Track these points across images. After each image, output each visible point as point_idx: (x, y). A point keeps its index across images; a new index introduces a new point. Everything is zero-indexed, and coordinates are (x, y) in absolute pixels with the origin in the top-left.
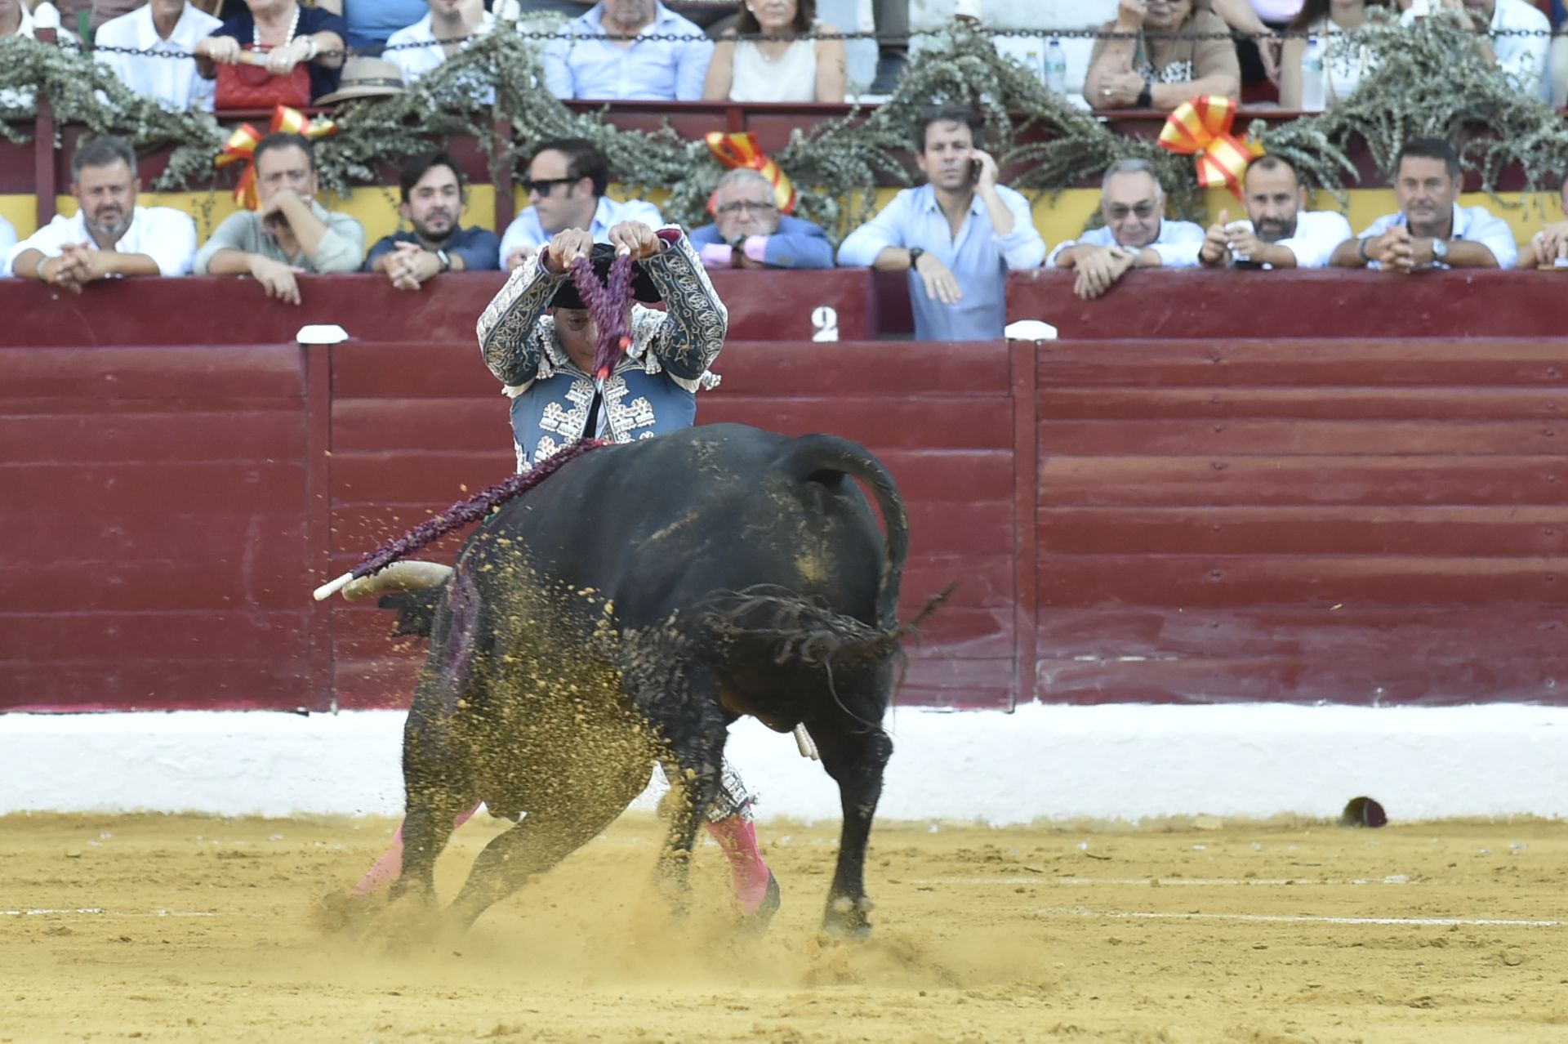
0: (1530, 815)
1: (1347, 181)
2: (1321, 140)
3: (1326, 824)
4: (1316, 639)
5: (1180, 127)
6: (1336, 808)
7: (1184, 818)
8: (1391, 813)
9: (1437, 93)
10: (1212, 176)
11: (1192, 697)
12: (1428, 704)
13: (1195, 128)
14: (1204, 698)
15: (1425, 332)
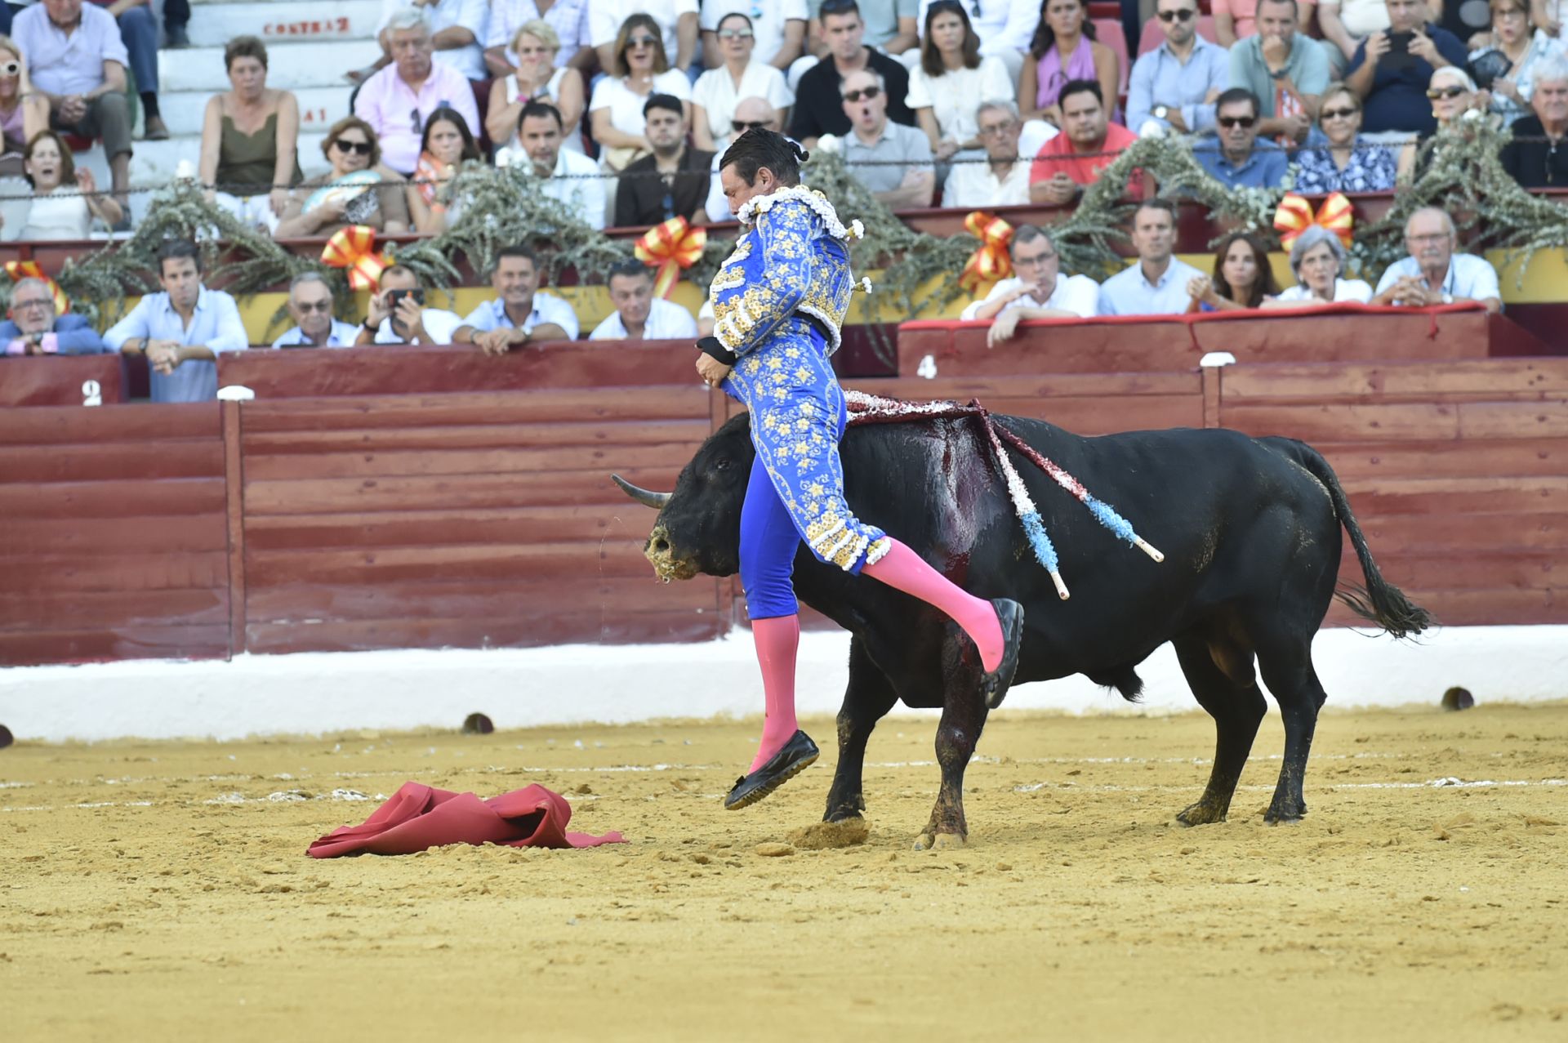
0: (594, 722)
1: (453, 282)
2: (436, 254)
3: (453, 732)
4: (440, 603)
5: (336, 249)
6: (458, 721)
7: (352, 732)
8: (497, 723)
9: (515, 220)
10: (359, 282)
11: (356, 647)
12: (521, 646)
13: (346, 249)
14: (363, 647)
15: (510, 386)
